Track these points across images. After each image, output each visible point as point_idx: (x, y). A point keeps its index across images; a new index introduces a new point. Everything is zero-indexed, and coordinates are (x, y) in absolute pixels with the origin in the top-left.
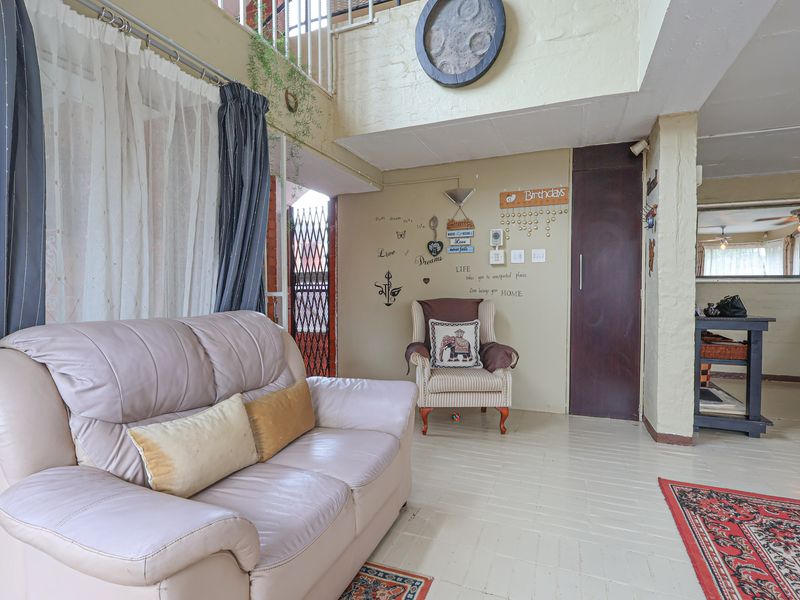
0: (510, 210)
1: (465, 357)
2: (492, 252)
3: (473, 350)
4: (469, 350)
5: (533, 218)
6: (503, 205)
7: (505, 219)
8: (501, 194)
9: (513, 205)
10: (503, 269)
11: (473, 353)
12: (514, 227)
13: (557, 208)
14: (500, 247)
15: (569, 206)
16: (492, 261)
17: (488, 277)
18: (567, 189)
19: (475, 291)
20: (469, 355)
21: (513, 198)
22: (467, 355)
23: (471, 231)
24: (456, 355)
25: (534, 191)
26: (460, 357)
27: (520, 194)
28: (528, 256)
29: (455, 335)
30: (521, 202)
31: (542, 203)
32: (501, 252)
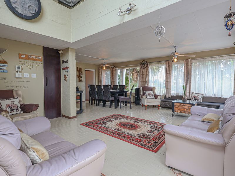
0: (23, 60)
1: (16, 110)
2: (17, 74)
3: (18, 107)
4: (17, 107)
5: (31, 64)
6: (20, 58)
7: (21, 63)
8: (19, 54)
9: (24, 58)
10: (21, 79)
11: (19, 108)
12: (24, 66)
13: (39, 62)
14: (20, 72)
15: (43, 62)
16: (17, 76)
17: (14, 82)
18: (42, 57)
19: (9, 87)
20: (18, 109)
21: (24, 56)
22: (17, 109)
23: (6, 65)
24: (13, 110)
25: (32, 56)
26: (15, 111)
27: (27, 56)
28: (30, 75)
29: (11, 103)
30: (27, 58)
31: (34, 60)
32: (21, 74)
